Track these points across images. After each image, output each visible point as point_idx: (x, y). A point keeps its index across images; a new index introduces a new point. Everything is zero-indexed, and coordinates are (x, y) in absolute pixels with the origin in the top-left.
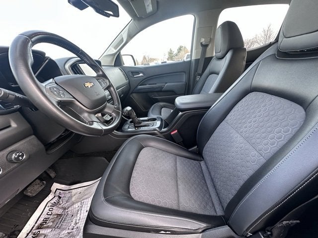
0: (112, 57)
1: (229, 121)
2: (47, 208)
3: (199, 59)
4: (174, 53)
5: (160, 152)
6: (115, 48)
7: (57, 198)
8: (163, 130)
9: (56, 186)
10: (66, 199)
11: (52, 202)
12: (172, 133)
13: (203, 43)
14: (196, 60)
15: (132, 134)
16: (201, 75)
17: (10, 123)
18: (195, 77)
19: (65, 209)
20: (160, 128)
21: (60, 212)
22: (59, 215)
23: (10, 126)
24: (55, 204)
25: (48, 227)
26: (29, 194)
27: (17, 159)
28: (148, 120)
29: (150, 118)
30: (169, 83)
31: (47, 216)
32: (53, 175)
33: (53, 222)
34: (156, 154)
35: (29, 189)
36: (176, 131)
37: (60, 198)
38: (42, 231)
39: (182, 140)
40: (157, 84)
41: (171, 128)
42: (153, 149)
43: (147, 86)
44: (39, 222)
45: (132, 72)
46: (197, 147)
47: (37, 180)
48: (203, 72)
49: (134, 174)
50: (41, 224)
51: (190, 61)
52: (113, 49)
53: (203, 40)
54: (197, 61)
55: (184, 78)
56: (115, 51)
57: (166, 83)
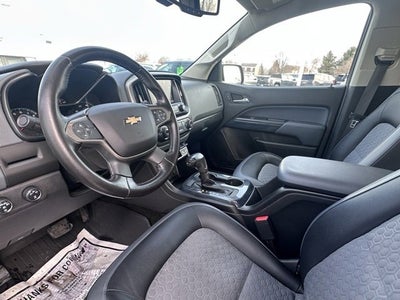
0: (206, 68)
1: (372, 243)
2: (65, 260)
3: (365, 87)
4: (336, 60)
5: (226, 244)
6: (214, 54)
7: (80, 250)
8: (245, 208)
9: (84, 233)
10: (89, 256)
11: (74, 253)
12: (258, 219)
13: (381, 59)
14: (356, 88)
15: (194, 197)
16: (361, 119)
17: (37, 153)
18: (347, 121)
19: (82, 270)
20: (241, 202)
21: (76, 271)
22: (74, 275)
23: (35, 156)
24: (75, 258)
25: (57, 285)
26: (51, 234)
27: (31, 197)
28: (228, 182)
29: (233, 177)
30: (293, 121)
31: (62, 270)
32: (85, 218)
33: (65, 281)
34: (215, 247)
35: (54, 228)
36: (266, 218)
37: (83, 251)
38: (51, 287)
39: (272, 238)
40: (270, 120)
41: (258, 210)
42: (215, 235)
43: (252, 120)
44: (52, 273)
45: (232, 94)
46: (299, 263)
47: (65, 220)
48: (368, 113)
49: (165, 268)
50: (53, 277)
51: (345, 89)
52: (210, 56)
53: (381, 53)
54: (359, 91)
55: (324, 119)
56: (212, 59)
57: (286, 121)
